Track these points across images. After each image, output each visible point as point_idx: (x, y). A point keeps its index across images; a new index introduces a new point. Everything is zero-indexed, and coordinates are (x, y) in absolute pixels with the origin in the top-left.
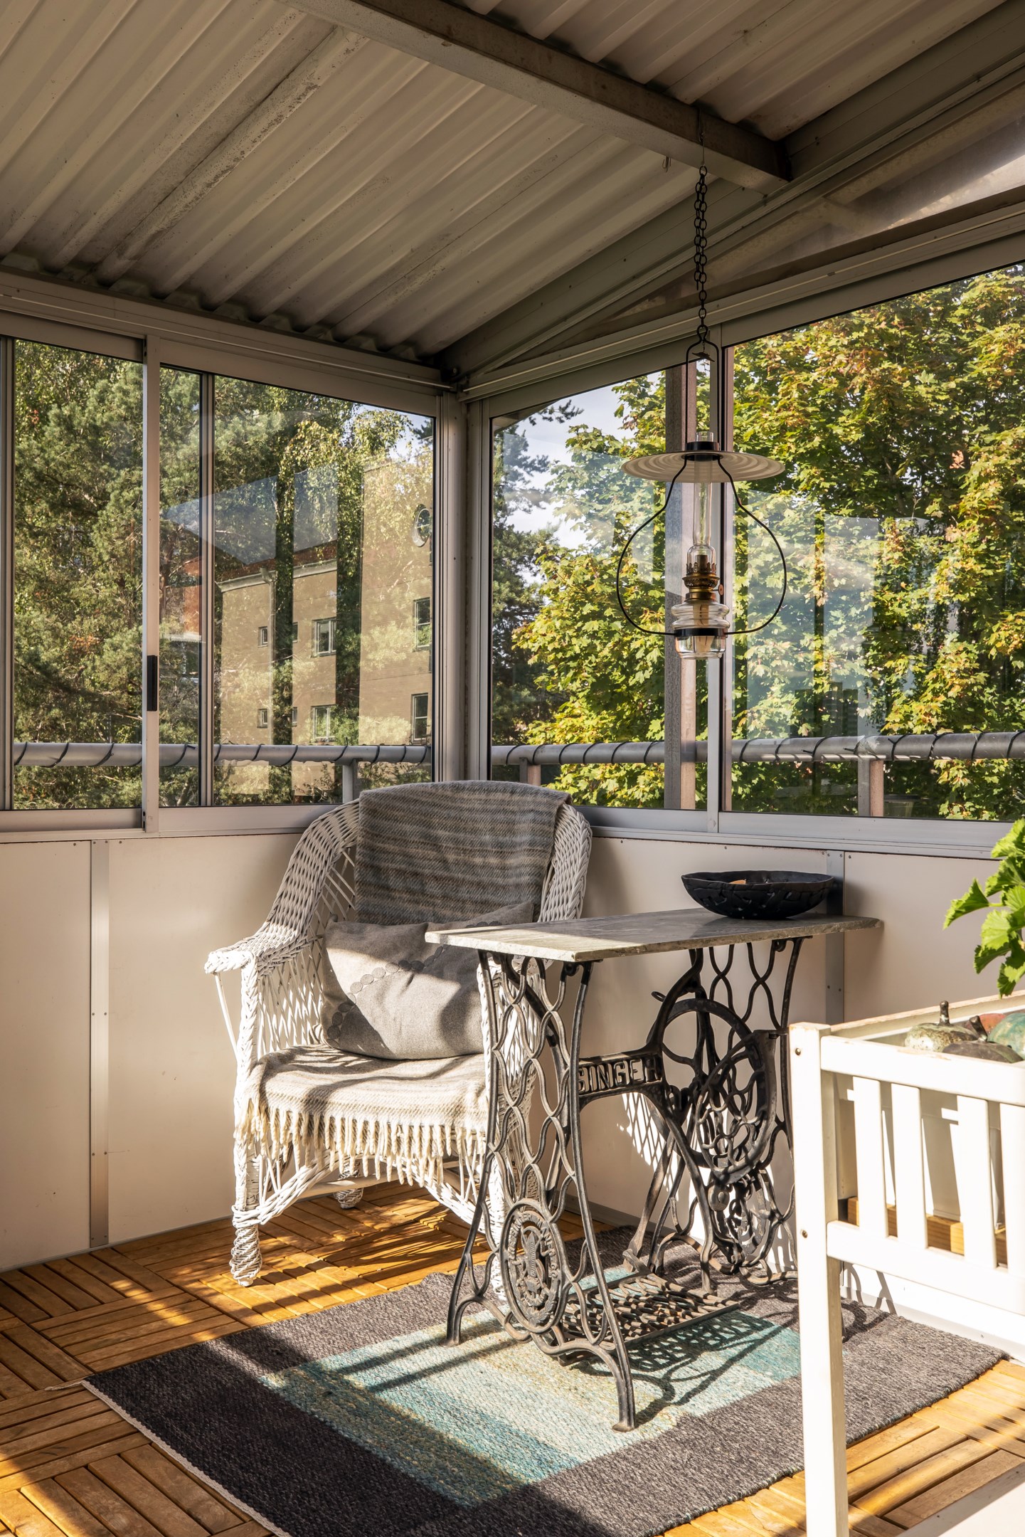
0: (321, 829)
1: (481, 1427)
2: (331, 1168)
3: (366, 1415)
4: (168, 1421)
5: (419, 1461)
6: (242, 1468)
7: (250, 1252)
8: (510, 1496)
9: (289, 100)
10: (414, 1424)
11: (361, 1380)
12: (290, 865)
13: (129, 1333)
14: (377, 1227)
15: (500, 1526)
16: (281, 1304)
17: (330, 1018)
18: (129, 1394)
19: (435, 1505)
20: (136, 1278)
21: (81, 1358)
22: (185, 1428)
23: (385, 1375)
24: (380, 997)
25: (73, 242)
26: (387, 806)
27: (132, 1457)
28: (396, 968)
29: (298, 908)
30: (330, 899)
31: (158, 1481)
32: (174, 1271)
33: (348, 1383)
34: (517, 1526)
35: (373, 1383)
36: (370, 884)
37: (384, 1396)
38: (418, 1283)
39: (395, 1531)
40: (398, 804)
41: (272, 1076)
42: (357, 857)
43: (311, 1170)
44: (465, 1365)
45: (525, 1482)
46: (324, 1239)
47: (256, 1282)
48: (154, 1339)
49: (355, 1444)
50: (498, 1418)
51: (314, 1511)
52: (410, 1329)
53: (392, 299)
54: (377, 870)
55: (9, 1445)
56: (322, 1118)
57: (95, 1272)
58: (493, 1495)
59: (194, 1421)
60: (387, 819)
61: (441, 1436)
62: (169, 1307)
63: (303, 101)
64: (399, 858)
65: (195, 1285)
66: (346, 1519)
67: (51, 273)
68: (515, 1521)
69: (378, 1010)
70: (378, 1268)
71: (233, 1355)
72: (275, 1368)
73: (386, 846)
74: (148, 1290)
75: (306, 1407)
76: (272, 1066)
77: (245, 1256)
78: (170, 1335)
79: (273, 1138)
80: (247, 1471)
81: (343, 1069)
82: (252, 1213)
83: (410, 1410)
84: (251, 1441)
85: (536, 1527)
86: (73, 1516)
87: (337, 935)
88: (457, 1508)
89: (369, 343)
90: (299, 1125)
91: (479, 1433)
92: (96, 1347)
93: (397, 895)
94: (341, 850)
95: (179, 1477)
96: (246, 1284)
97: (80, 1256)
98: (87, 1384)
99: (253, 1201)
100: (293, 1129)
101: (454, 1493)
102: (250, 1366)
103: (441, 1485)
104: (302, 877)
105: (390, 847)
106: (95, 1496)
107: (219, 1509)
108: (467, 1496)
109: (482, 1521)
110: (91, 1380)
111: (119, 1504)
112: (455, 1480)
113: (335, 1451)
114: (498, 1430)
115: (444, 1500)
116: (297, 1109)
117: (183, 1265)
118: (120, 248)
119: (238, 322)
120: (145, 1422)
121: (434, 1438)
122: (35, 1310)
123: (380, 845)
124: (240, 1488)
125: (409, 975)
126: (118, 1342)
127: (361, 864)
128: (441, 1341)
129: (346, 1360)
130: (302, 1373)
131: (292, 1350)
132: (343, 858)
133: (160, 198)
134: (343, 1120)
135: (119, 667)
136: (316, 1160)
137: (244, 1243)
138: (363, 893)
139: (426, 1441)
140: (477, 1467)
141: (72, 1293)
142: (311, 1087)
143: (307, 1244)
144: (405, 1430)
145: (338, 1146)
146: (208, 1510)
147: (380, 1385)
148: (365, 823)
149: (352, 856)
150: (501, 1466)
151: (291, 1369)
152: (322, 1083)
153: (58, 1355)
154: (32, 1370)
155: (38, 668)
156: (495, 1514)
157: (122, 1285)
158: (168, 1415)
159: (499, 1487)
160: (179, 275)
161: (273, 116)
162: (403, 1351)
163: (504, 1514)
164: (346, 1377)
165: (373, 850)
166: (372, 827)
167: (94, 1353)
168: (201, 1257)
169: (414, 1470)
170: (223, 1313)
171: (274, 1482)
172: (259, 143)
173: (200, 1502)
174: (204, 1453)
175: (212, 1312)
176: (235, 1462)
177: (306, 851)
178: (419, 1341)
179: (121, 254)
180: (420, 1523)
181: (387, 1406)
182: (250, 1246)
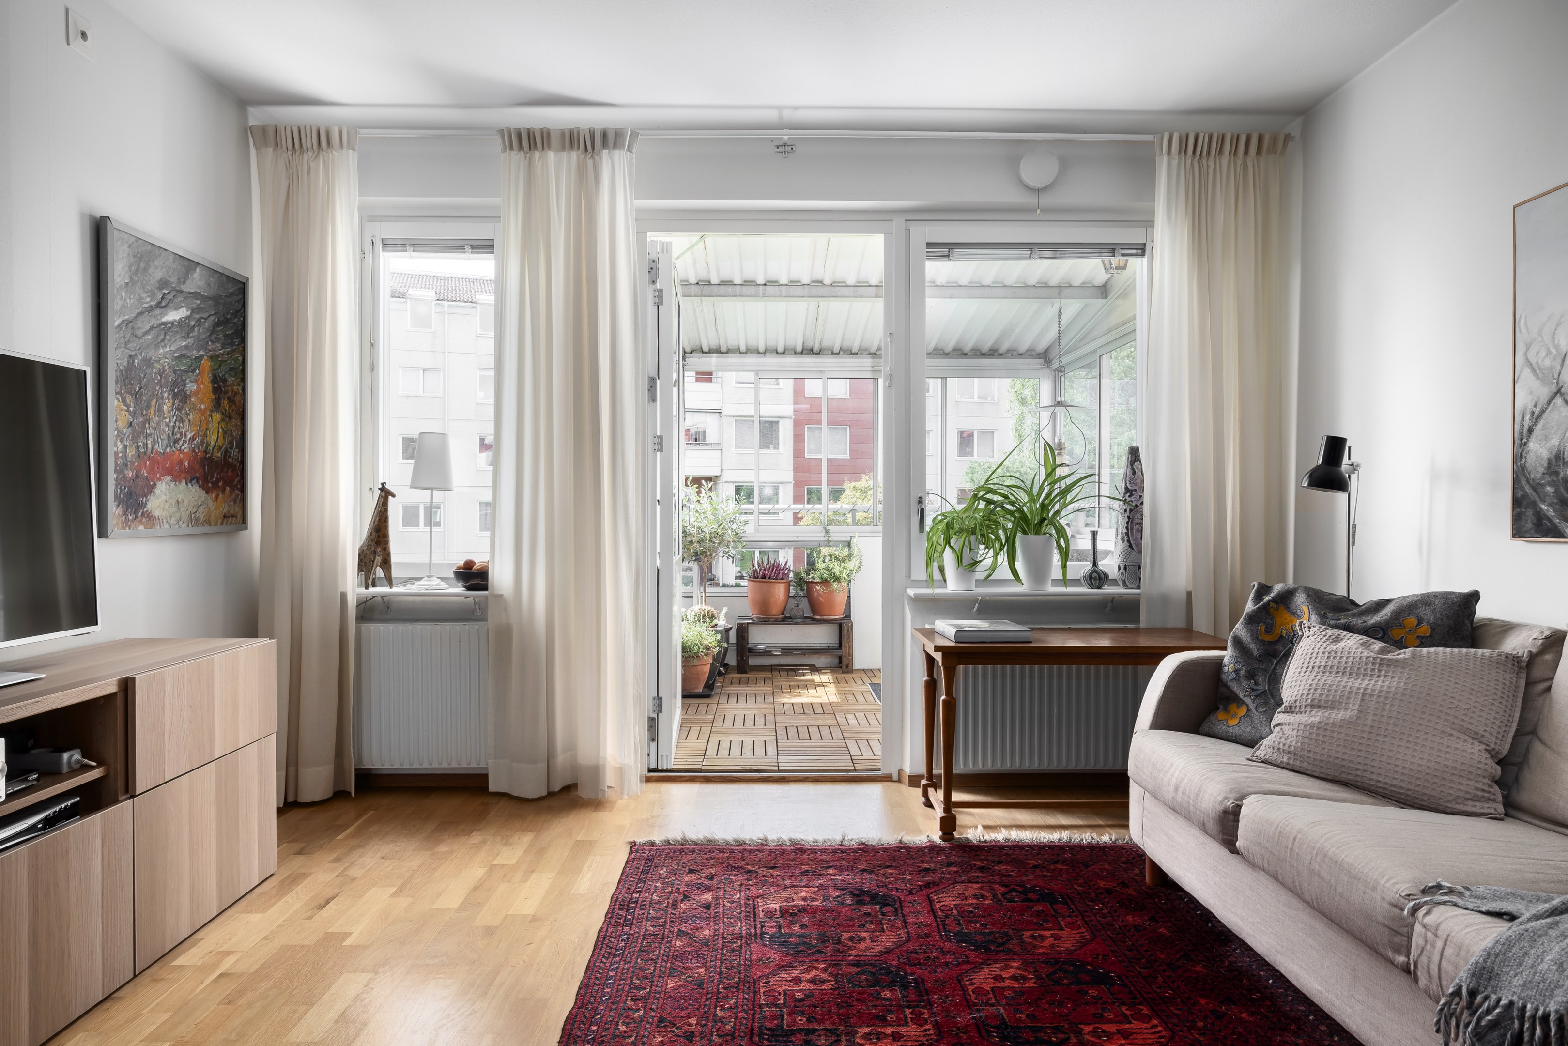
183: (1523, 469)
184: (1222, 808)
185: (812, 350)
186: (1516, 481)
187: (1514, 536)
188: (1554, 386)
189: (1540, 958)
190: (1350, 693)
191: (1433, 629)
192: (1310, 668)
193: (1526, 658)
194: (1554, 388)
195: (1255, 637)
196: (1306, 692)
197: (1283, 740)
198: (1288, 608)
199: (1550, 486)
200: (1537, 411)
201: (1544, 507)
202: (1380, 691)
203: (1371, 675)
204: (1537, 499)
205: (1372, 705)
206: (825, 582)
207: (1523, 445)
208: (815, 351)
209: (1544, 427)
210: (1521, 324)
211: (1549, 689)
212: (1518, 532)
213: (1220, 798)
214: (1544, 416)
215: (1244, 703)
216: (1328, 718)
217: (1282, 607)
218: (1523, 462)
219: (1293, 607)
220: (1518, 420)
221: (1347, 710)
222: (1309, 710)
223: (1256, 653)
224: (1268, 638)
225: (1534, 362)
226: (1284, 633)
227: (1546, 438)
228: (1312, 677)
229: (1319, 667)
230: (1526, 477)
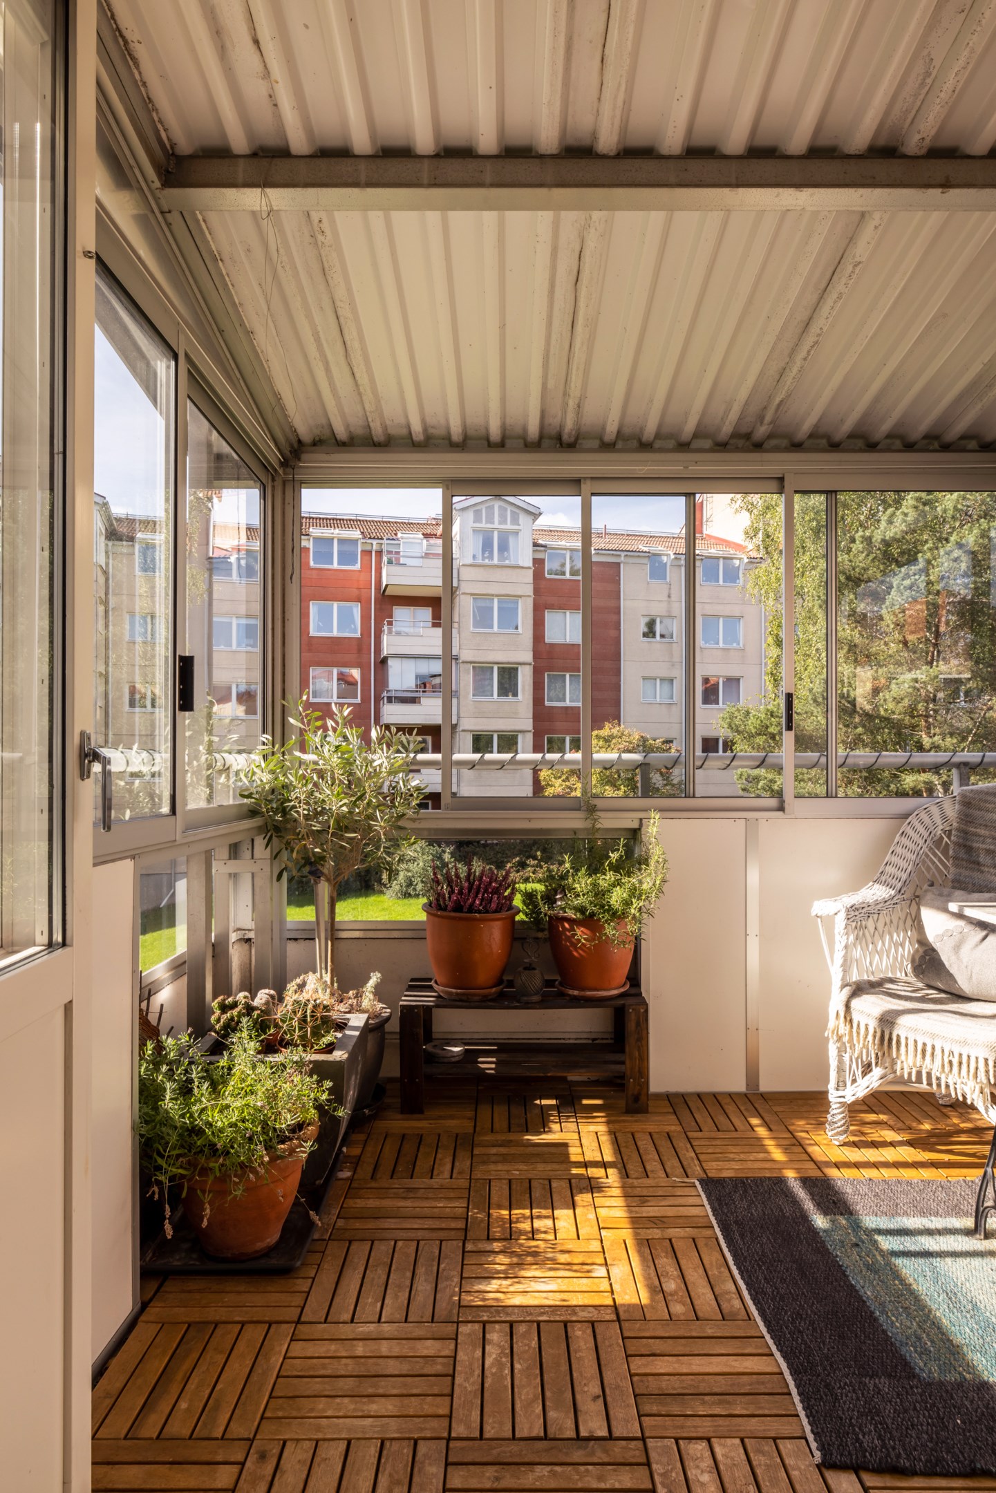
0: (923, 816)
1: (968, 1316)
2: (898, 1073)
3: (876, 1272)
4: (734, 1228)
5: (901, 1324)
6: (765, 1279)
7: (839, 1121)
8: (966, 1385)
9: (844, 280)
10: (912, 1292)
11: (886, 1243)
12: (896, 841)
13: (742, 1156)
14: (962, 1125)
15: (944, 1407)
16: (857, 1165)
17: (917, 958)
18: (719, 1200)
19: (896, 1366)
20: (766, 1119)
21: (704, 1164)
22: (742, 1236)
23: (908, 1245)
24: (957, 948)
25: (727, 423)
26: (980, 800)
27: (700, 1244)
28: (973, 927)
29: (899, 874)
30: (928, 869)
31: (707, 1266)
32: (793, 1121)
33: (876, 1241)
34: (959, 1413)
35: (896, 1248)
36: (963, 859)
37: (899, 1262)
38: (973, 1179)
39: (854, 1373)
40: (990, 798)
41: (859, 996)
42: (952, 838)
43: (884, 1071)
44: (980, 1259)
45: (986, 1378)
46: (914, 1124)
47: (845, 1144)
48: (757, 1165)
49: (857, 1291)
50: (988, 1314)
51: (800, 1331)
52: (948, 1214)
53: (979, 406)
54: (969, 849)
55: (633, 1209)
56: (891, 1034)
57: (742, 1108)
58: (951, 1377)
59: (751, 1232)
60: (980, 809)
61: (930, 1311)
62: (778, 1146)
63: (854, 276)
64: (989, 840)
65: (803, 1135)
66: (820, 1348)
67: (722, 446)
68: (959, 1408)
69: (953, 958)
70: (946, 1157)
71: (801, 1193)
72: (825, 1211)
73: (978, 830)
74: (770, 1130)
75: (835, 1249)
76: (859, 990)
77: (835, 1123)
78: (768, 1165)
79: (855, 1042)
80: (768, 1283)
81: (923, 1000)
82: (841, 1093)
83: (915, 1280)
84: (781, 1261)
85: (976, 1422)
86: (645, 1270)
87: (929, 896)
88: (914, 1376)
89: (973, 444)
90: (875, 1037)
91: (965, 1320)
92: (717, 1160)
93: (986, 869)
94: (939, 832)
95: (722, 1269)
96: (837, 1143)
97: (738, 1094)
98: (697, 1183)
99: (841, 1085)
100: (870, 1038)
101: (918, 1362)
102: (809, 1205)
103: (910, 1352)
104: (904, 851)
105: (982, 831)
106: (666, 1263)
107: (737, 1303)
108: (928, 1369)
109: (930, 1396)
110: (701, 1181)
111: (676, 1273)
112: (924, 1352)
113: (839, 1291)
114: (982, 1324)
115: (906, 1364)
116: (873, 1024)
117: (802, 1118)
118: (761, 418)
119: (861, 451)
120: (720, 1223)
121: (923, 1310)
122: (694, 1124)
123: (973, 829)
124: (757, 1293)
125: (984, 933)
126: (733, 1160)
127: (955, 844)
128: (968, 1233)
129: (883, 1223)
130: (844, 1222)
131: (845, 1203)
132: (942, 838)
133: (777, 378)
134: (907, 1038)
135: (902, 699)
136: (887, 1065)
137: (836, 1114)
138: (956, 866)
139: (915, 1310)
140: (948, 1348)
141: (721, 1119)
142: (885, 1009)
143: (900, 1125)
144: (902, 1295)
145: (903, 1057)
146: (729, 1301)
147: (900, 1252)
148: (960, 812)
149: (949, 837)
150: (970, 1356)
151: (837, 1217)
152: (895, 1007)
153: (692, 1158)
154: (672, 1163)
155: (849, 702)
156: (944, 1395)
157: (755, 1121)
158: (736, 1222)
159: (960, 1374)
160: (806, 427)
161: (835, 296)
162: (932, 1230)
163: (952, 1398)
164: (876, 1237)
165: (966, 833)
166: (967, 815)
167: (714, 1163)
168: (817, 1115)
169: (894, 1330)
170: (812, 1160)
171: (782, 1298)
172: (831, 319)
173: (728, 1293)
174: (745, 1258)
175: (805, 1157)
176: (763, 1273)
177: (910, 832)
178: (949, 1226)
179: (762, 423)
180: (877, 1376)
181: (897, 1271)
182: (840, 1117)
185: (559, 438)
206: (589, 920)
208: (565, 437)
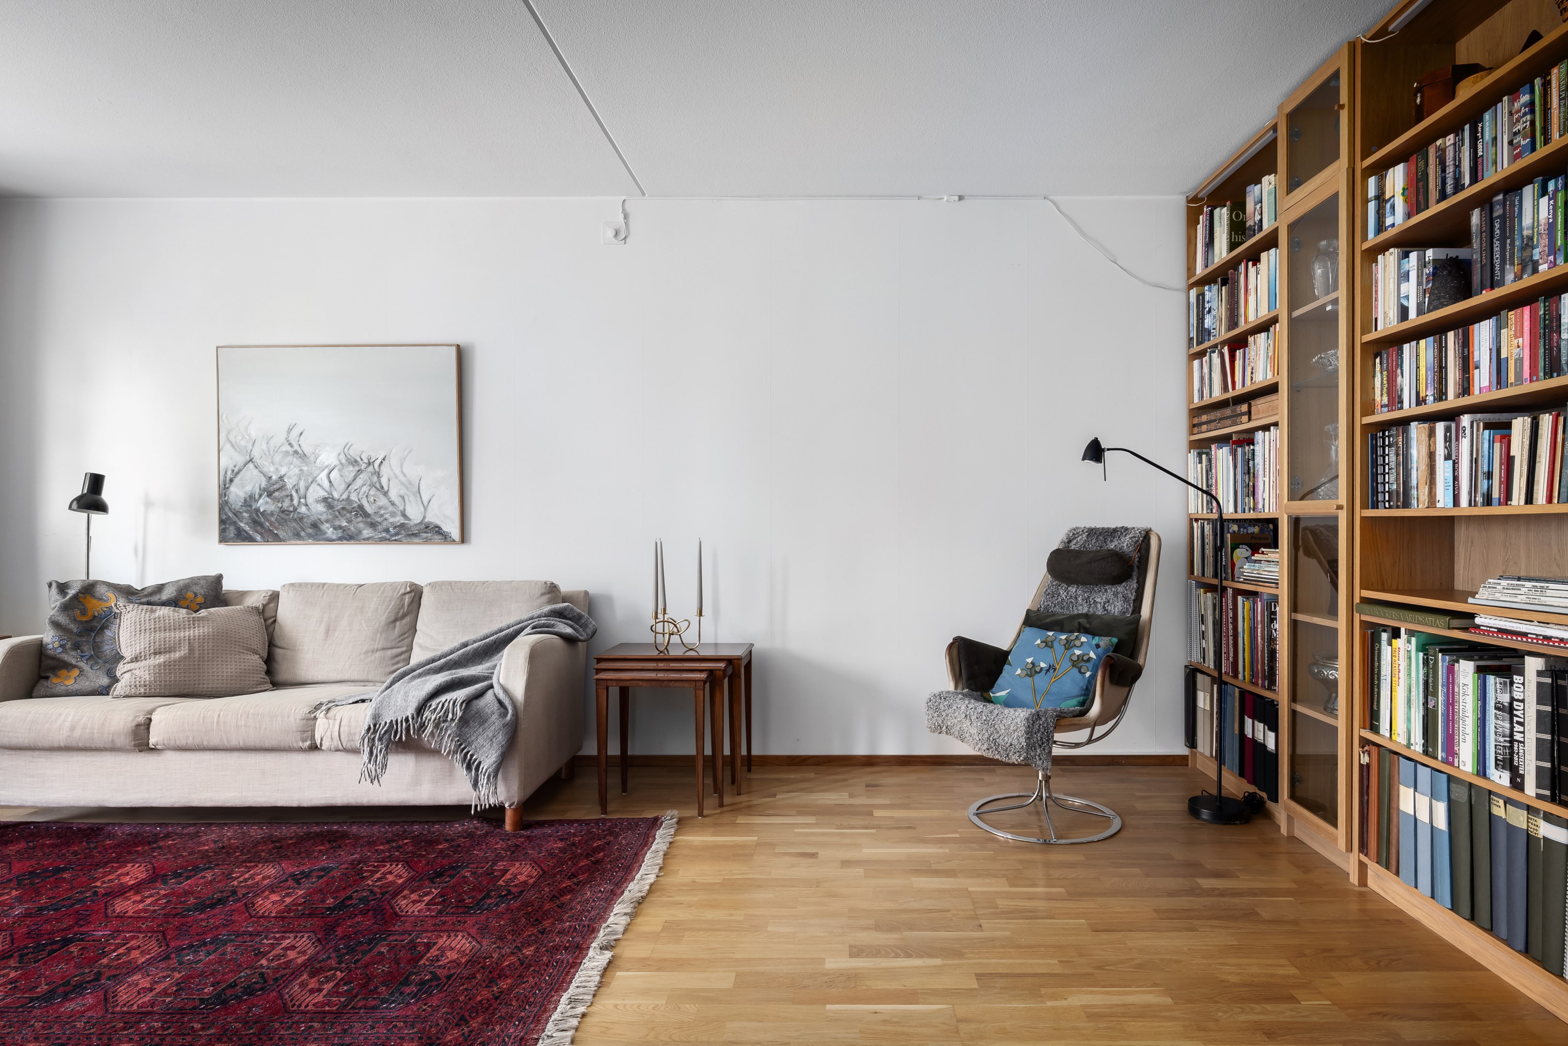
183: (227, 502)
184: (134, 724)
186: (221, 509)
187: (220, 542)
188: (248, 457)
189: (396, 701)
190: (180, 640)
191: (205, 598)
192: (143, 631)
193: (261, 607)
194: (248, 458)
195: (74, 620)
196: (147, 645)
197: (138, 679)
198: (93, 596)
199: (246, 512)
200: (236, 470)
201: (242, 525)
202: (199, 636)
203: (189, 628)
204: (237, 520)
205: (196, 645)
207: (226, 488)
209: (241, 480)
210: (223, 417)
211: (275, 621)
212: (223, 539)
213: (131, 718)
214: (241, 473)
215: (75, 667)
216: (170, 658)
217: (88, 596)
218: (226, 498)
219: (97, 594)
220: (222, 473)
221: (180, 651)
222: (153, 656)
223: (75, 630)
224: (84, 619)
225: (233, 441)
226: (96, 614)
227: (243, 486)
228: (148, 636)
229: (150, 629)
230: (229, 508)
